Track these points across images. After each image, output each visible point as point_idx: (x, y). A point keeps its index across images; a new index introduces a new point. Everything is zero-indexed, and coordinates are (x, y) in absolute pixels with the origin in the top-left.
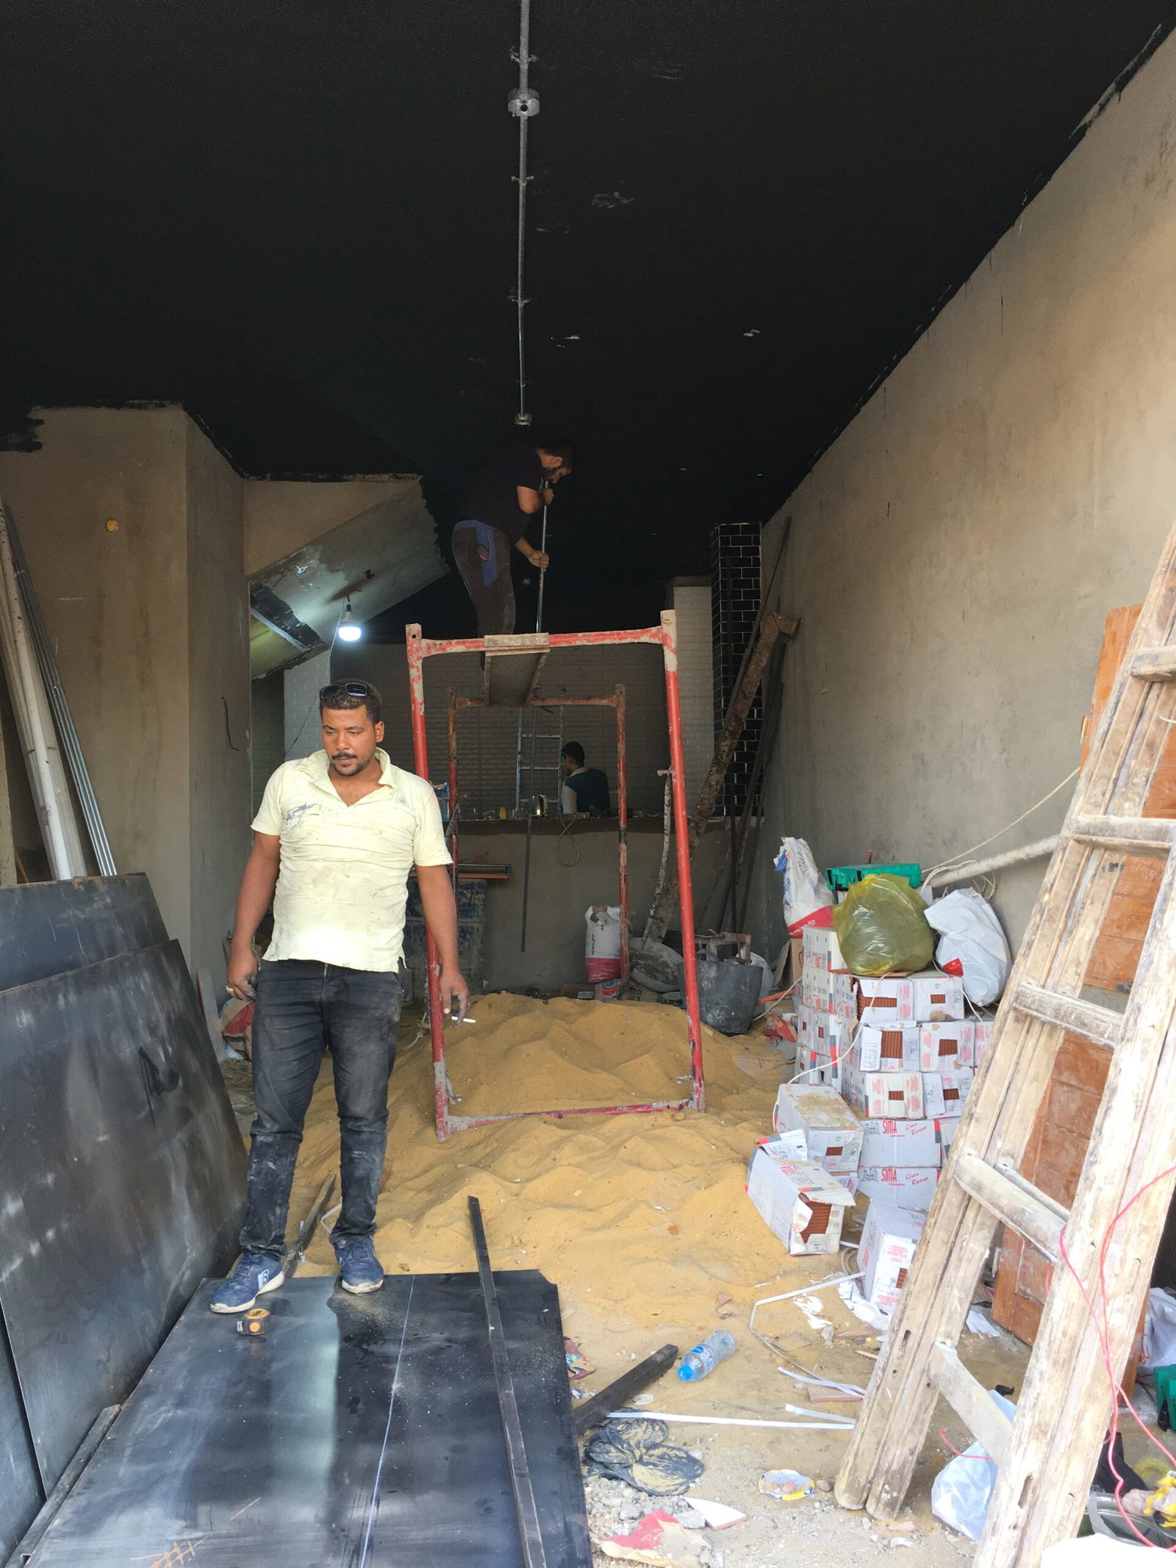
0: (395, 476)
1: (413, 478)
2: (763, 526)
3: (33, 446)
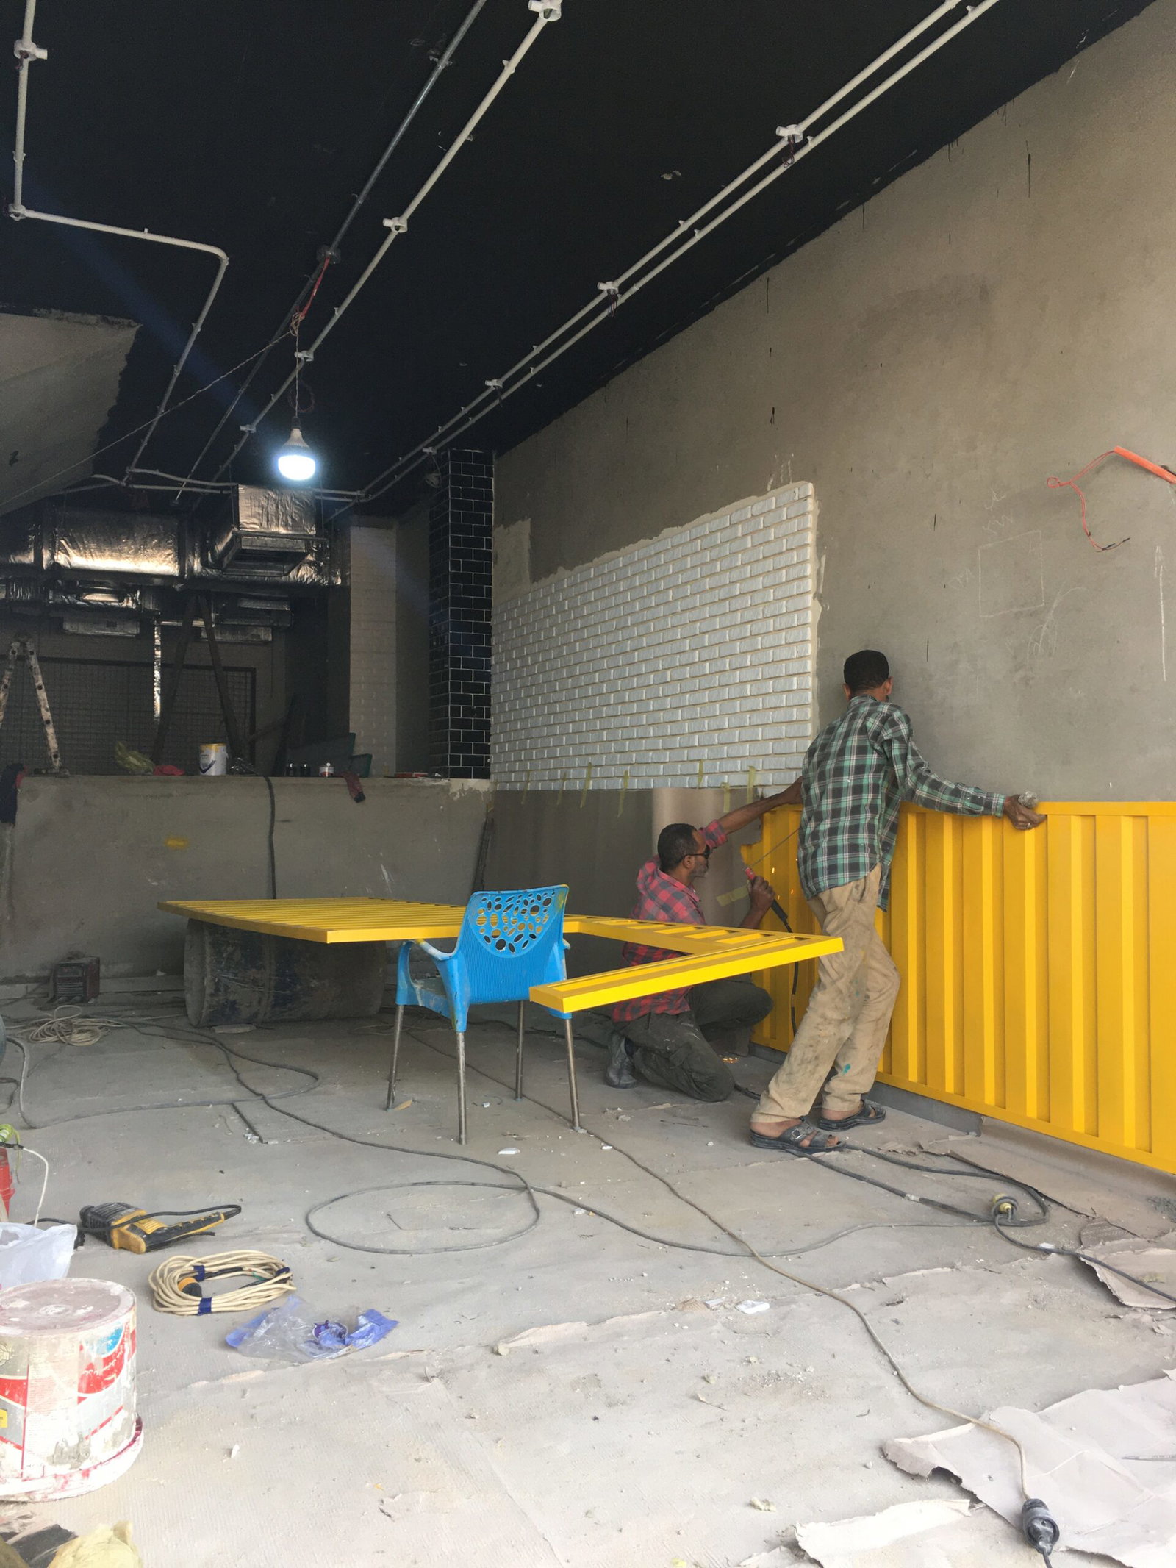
0: (104, 319)
1: (130, 326)
2: (499, 456)
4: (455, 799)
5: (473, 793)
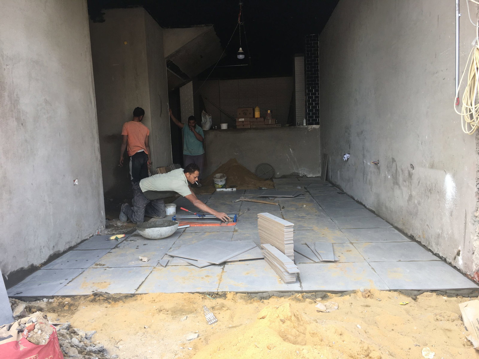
0: (205, 25)
2: (319, 35)
3: (103, 21)
4: (309, 131)
5: (314, 129)
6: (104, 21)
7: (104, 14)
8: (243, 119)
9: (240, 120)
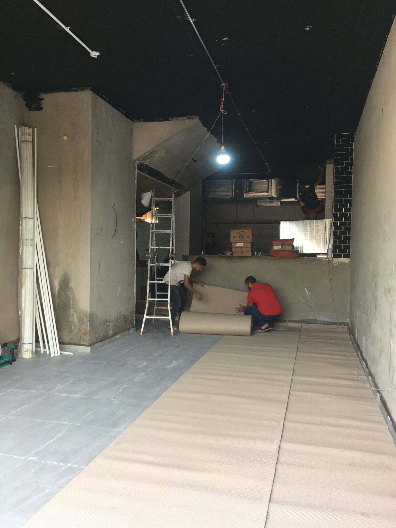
0: (188, 117)
2: (354, 133)
3: (39, 108)
4: (335, 265)
5: (343, 264)
6: (42, 108)
7: (43, 99)
8: (242, 245)
9: (238, 245)
